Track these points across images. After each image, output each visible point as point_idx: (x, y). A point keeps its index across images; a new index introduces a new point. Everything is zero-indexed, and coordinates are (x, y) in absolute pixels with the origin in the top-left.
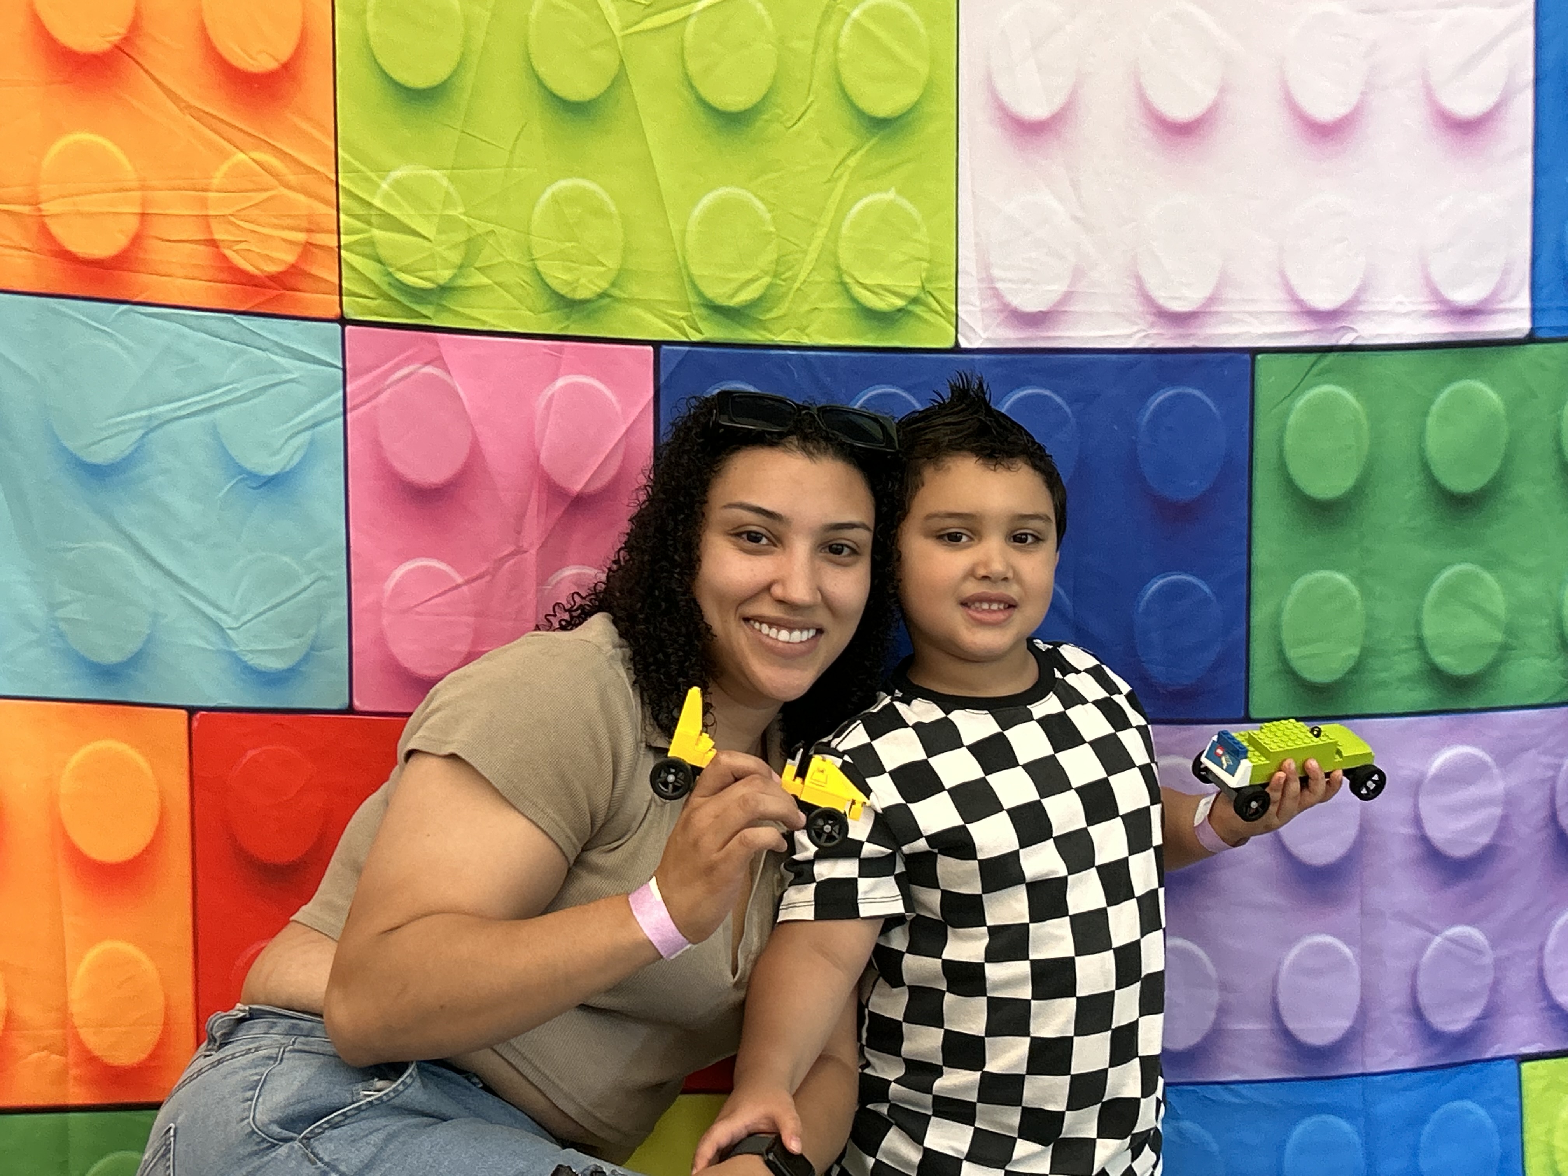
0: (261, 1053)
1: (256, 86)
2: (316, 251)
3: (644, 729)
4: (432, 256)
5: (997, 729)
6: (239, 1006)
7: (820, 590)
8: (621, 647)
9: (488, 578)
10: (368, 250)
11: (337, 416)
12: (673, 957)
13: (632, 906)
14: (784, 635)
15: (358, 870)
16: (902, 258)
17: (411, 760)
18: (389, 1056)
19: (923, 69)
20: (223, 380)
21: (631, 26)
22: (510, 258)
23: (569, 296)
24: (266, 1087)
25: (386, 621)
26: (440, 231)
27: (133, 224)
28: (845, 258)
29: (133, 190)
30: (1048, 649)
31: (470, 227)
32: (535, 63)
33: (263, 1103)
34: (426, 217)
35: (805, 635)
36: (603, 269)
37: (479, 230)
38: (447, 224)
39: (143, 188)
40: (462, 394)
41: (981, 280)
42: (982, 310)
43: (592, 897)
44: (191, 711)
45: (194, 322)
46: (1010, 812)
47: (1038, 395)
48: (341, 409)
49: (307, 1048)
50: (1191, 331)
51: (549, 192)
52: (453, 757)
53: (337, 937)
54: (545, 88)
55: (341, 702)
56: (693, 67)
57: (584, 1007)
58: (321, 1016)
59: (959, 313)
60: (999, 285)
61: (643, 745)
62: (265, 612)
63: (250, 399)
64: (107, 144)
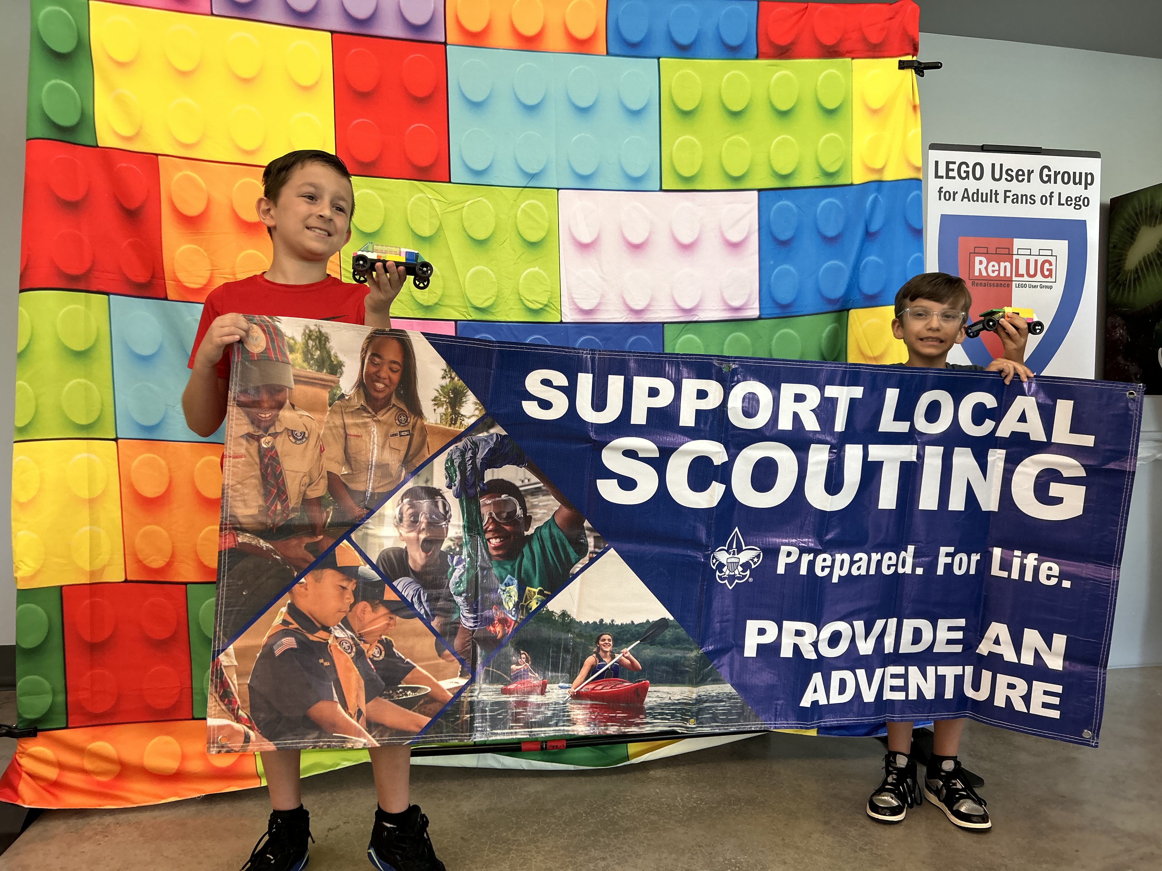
16: (541, 290)
19: (546, 225)
21: (443, 211)
23: (424, 304)
28: (521, 290)
32: (410, 223)
36: (435, 295)
41: (569, 299)
42: (570, 309)
47: (591, 338)
50: (642, 316)
54: (414, 232)
56: (465, 225)
59: (562, 310)
60: (576, 300)
64: (259, 253)
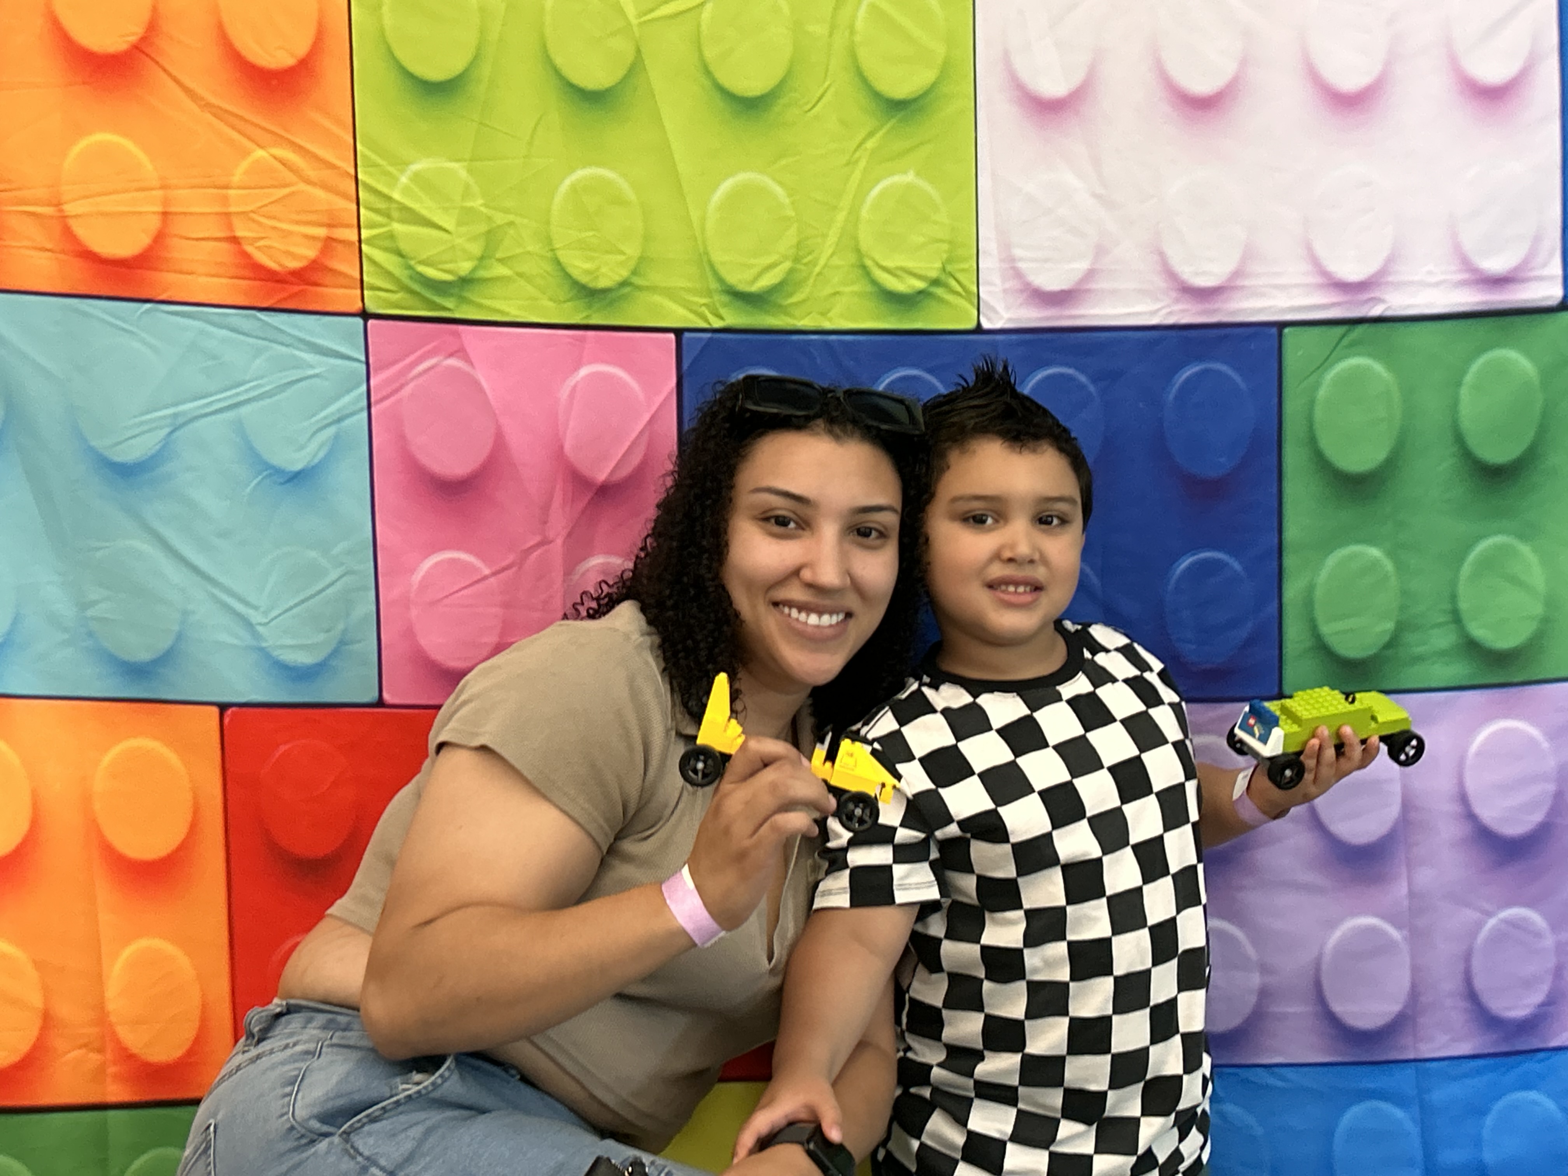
0: (299, 1048)
1: (274, 82)
2: (334, 244)
3: (674, 717)
4: (453, 247)
5: (1027, 712)
6: (276, 1001)
7: (849, 574)
8: (649, 634)
9: (514, 569)
10: (387, 243)
11: (361, 410)
12: (708, 944)
13: (666, 895)
14: (813, 619)
15: (391, 862)
16: (921, 239)
17: (443, 752)
18: (426, 1049)
19: (940, 50)
20: (247, 378)
21: (645, 14)
22: (530, 248)
23: (592, 285)
24: (306, 1082)
25: (414, 612)
26: (459, 224)
27: (154, 223)
28: (866, 241)
29: (152, 189)
30: (1077, 631)
31: (489, 219)
32: (551, 51)
33: (303, 1098)
34: (446, 210)
35: (835, 619)
36: (623, 258)
37: (499, 222)
38: (467, 216)
39: (163, 187)
40: (485, 384)
41: (1002, 260)
42: (1005, 291)
43: (625, 886)
44: (223, 707)
45: (216, 319)
46: (1043, 794)
47: (1062, 375)
48: (365, 403)
49: (343, 1042)
50: (1216, 306)
51: (568, 182)
52: (484, 749)
53: (373, 930)
54: (561, 77)
55: (371, 696)
56: (710, 53)
57: (621, 996)
58: (358, 1010)
59: (981, 295)
60: (1021, 265)
61: (673, 733)
62: (291, 608)
63: (275, 395)
64: (127, 144)
